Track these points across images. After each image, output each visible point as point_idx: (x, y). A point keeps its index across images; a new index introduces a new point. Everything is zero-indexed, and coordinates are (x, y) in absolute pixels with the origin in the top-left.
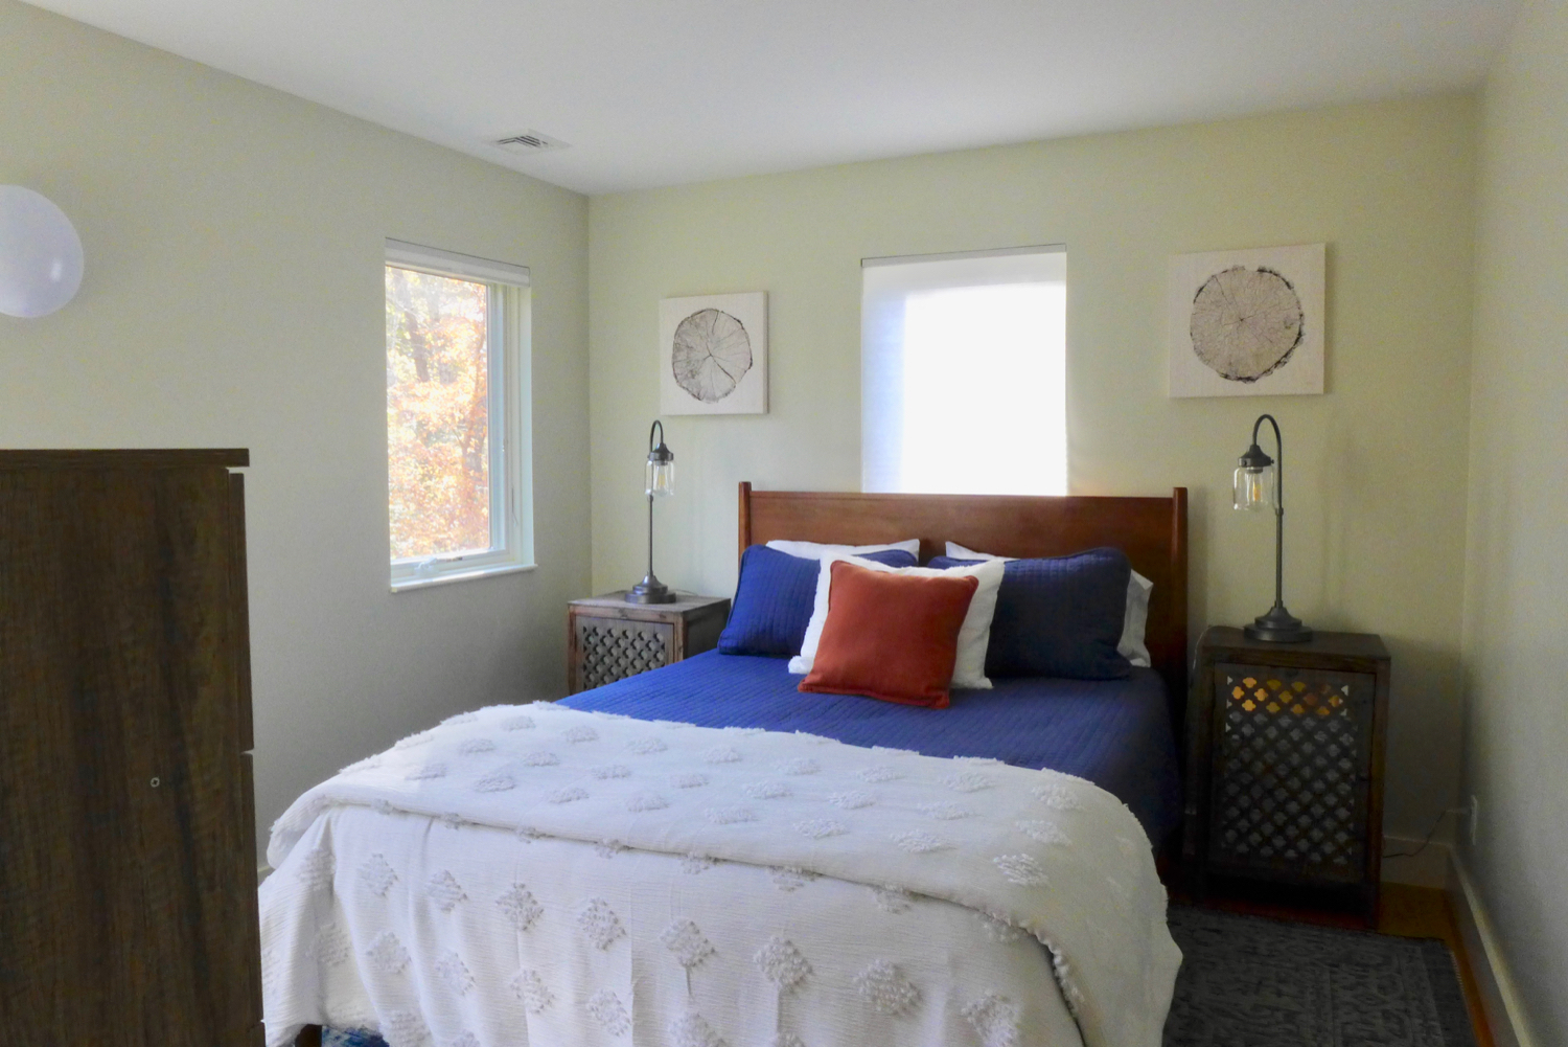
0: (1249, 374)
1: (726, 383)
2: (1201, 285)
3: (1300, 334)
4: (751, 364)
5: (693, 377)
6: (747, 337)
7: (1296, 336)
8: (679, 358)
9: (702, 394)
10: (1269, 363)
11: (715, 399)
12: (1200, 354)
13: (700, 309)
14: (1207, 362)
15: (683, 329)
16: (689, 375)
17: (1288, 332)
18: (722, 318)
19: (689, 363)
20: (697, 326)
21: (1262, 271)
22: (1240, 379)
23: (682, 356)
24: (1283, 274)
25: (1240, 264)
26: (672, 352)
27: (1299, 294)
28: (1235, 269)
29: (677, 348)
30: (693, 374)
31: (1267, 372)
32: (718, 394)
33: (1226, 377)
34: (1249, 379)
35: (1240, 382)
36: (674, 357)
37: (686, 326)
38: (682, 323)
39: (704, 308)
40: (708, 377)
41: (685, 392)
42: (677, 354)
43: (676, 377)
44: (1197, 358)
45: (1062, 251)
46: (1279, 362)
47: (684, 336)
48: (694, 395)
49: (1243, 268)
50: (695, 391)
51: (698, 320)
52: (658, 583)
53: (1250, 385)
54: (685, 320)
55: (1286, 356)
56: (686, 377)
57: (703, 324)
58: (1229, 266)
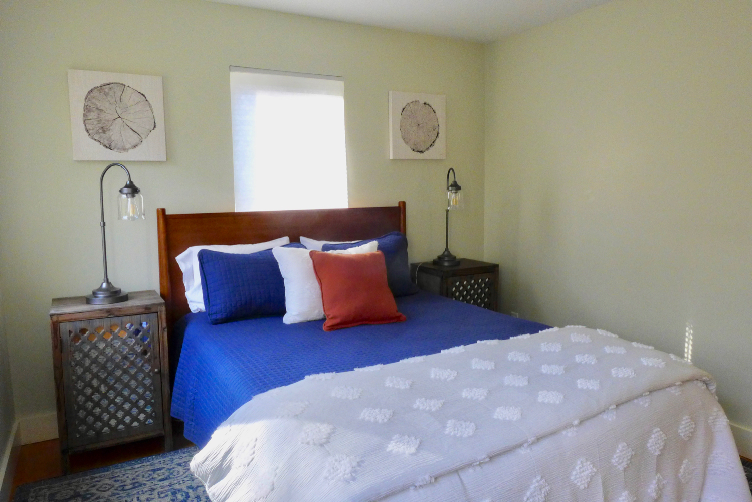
0: (421, 150)
1: (135, 139)
2: (404, 107)
3: (438, 133)
4: (155, 127)
5: (104, 132)
6: (151, 107)
7: (437, 134)
8: (90, 117)
9: (113, 145)
10: (428, 146)
11: (125, 149)
12: (404, 139)
13: (108, 82)
14: (407, 143)
15: (92, 94)
16: (100, 131)
17: (434, 132)
18: (128, 92)
19: (99, 122)
20: (106, 94)
21: (425, 104)
22: (418, 152)
23: (93, 115)
24: (433, 107)
25: (418, 99)
26: (82, 112)
27: (438, 116)
28: (416, 101)
29: (87, 109)
30: (104, 130)
31: (428, 149)
32: (128, 146)
33: (413, 150)
34: (421, 152)
35: (418, 153)
36: (85, 116)
37: (95, 94)
38: (91, 91)
39: (111, 82)
40: (116, 133)
41: (97, 144)
42: (88, 114)
43: (87, 131)
44: (403, 141)
45: (341, 80)
46: (431, 145)
47: (94, 101)
48: (106, 147)
49: (419, 102)
50: (106, 143)
51: (106, 90)
52: (113, 287)
53: (422, 155)
54: (95, 88)
55: (433, 142)
56: (97, 133)
57: (111, 93)
58: (414, 100)
